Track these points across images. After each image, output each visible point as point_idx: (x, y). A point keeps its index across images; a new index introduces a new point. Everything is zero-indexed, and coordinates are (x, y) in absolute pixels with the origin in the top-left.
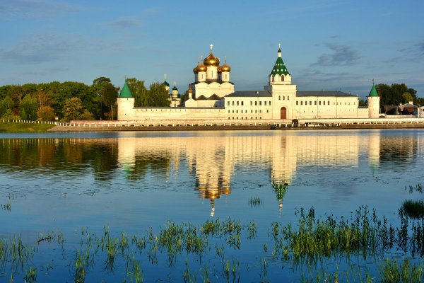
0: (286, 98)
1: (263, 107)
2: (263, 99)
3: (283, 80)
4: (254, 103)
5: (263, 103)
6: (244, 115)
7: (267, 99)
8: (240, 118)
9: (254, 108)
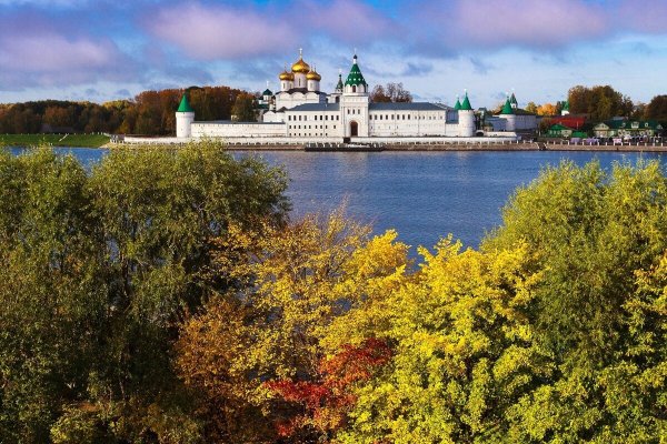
0: (356, 112)
1: (329, 123)
2: (329, 113)
3: (354, 91)
4: (319, 118)
5: (330, 118)
6: (308, 131)
7: (335, 113)
8: (303, 135)
9: (319, 123)
